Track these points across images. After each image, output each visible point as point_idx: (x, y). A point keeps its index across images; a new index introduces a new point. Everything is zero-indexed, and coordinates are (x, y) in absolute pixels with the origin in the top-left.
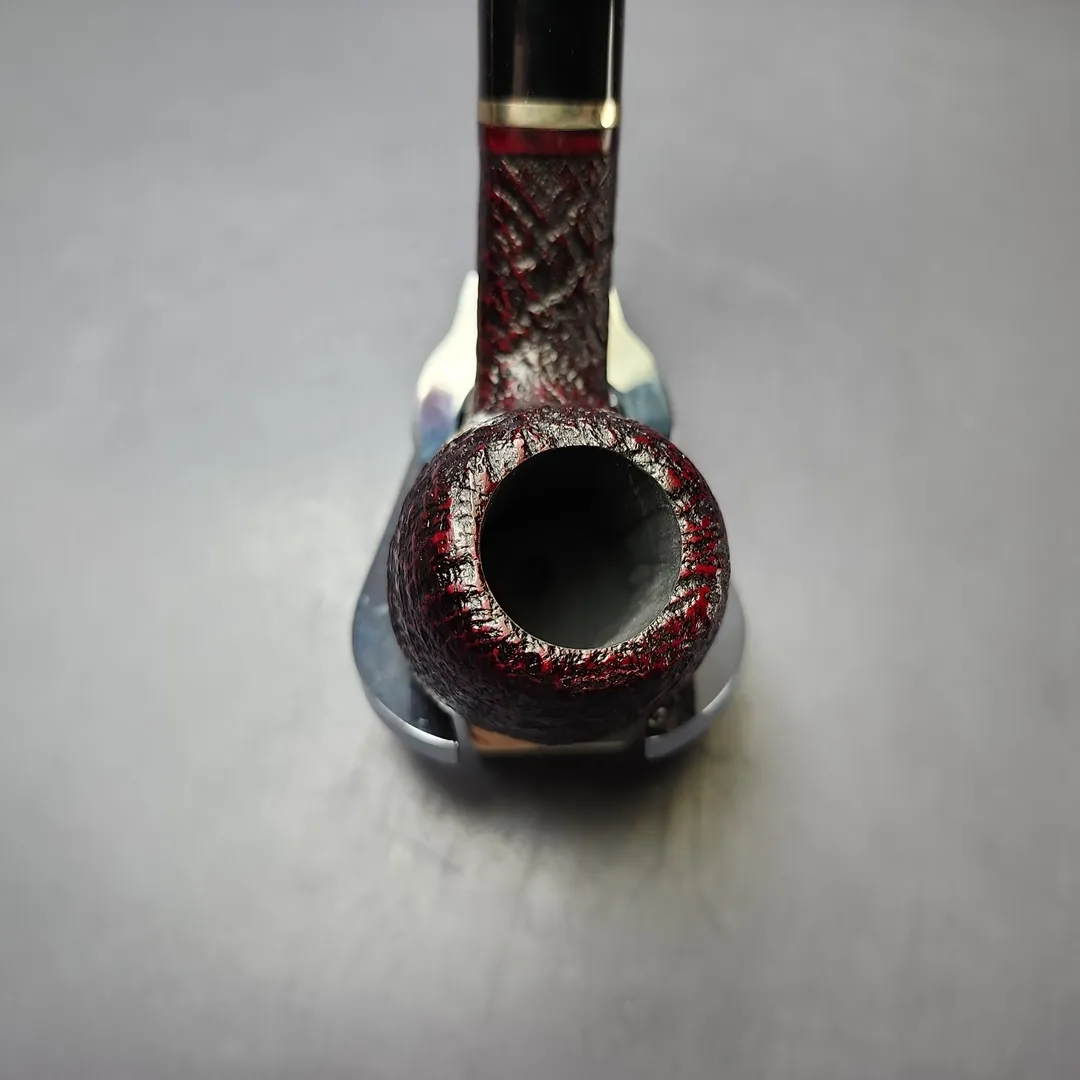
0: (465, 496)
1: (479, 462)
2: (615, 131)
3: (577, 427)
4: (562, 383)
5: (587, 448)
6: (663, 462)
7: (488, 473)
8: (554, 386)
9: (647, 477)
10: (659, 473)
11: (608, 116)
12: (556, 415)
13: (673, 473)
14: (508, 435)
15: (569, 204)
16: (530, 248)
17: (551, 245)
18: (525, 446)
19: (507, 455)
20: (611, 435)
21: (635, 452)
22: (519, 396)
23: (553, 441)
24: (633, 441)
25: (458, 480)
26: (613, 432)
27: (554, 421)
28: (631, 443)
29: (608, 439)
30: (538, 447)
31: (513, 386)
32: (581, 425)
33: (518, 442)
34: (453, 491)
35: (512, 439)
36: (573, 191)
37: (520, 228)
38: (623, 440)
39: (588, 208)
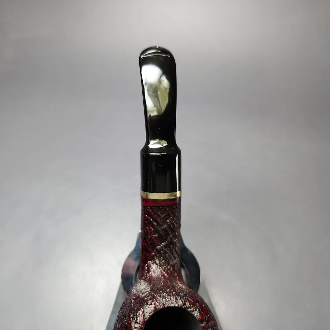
0: (137, 326)
1: (141, 313)
2: (180, 198)
3: (171, 299)
4: (166, 268)
5: (175, 307)
6: (197, 310)
7: (144, 317)
8: (164, 271)
9: (193, 316)
10: (196, 314)
11: (178, 193)
12: (164, 294)
13: (201, 314)
14: (149, 303)
15: (167, 219)
16: (156, 231)
17: (162, 230)
18: (155, 307)
19: (148, 310)
21: (188, 308)
22: (153, 274)
23: (164, 305)
24: (188, 303)
25: (134, 320)
26: (182, 301)
27: (164, 297)
28: (188, 304)
29: (180, 303)
30: (160, 307)
31: (152, 270)
32: (172, 298)
33: (153, 306)
34: (133, 325)
35: (151, 304)
36: (169, 215)
37: (153, 226)
38: (185, 304)
39: (173, 219)
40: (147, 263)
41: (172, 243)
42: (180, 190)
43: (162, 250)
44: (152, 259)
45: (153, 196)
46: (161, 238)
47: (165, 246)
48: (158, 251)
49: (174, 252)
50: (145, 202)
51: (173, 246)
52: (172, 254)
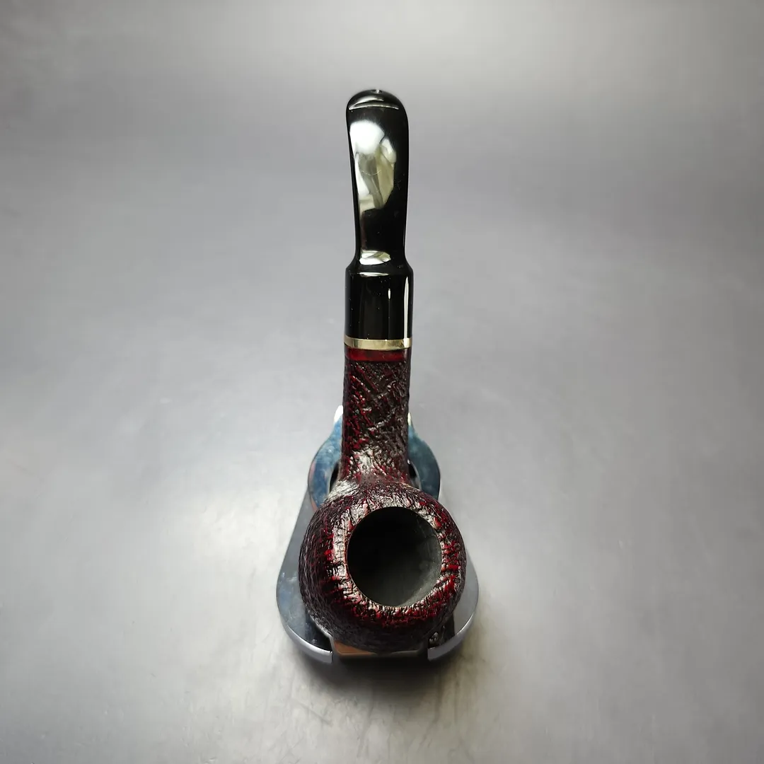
0: (340, 532)
1: (347, 515)
2: (409, 349)
3: (392, 497)
4: (385, 464)
5: (397, 508)
6: (432, 514)
7: (351, 521)
8: (381, 467)
9: (425, 521)
10: (431, 519)
11: (406, 342)
12: (382, 491)
13: (437, 520)
14: (360, 501)
15: (388, 383)
16: (369, 403)
17: (379, 400)
18: (368, 508)
19: (359, 511)
20: (408, 502)
21: (419, 510)
22: (363, 472)
23: (381, 504)
24: (419, 504)
25: (337, 524)
26: (409, 500)
27: (381, 494)
28: (418, 505)
29: (407, 503)
30: (374, 507)
31: (361, 466)
32: (394, 496)
33: (365, 505)
34: (334, 530)
35: (362, 503)
36: (390, 377)
37: (364, 394)
38: (414, 504)
39: (397, 384)
40: (353, 455)
41: (393, 422)
42: (409, 336)
43: (378, 434)
44: (361, 447)
45: (366, 344)
46: (377, 415)
47: (383, 428)
48: (372, 435)
49: (398, 439)
50: (352, 355)
51: (395, 428)
52: (395, 441)
